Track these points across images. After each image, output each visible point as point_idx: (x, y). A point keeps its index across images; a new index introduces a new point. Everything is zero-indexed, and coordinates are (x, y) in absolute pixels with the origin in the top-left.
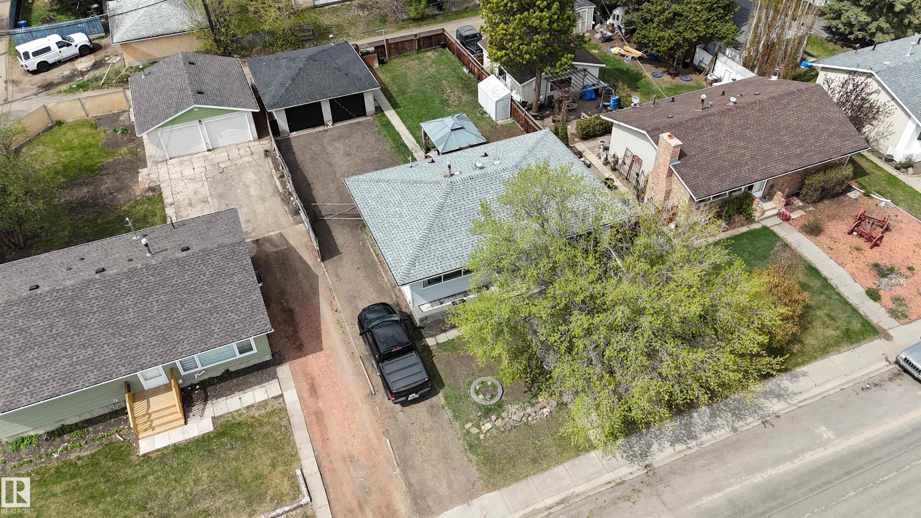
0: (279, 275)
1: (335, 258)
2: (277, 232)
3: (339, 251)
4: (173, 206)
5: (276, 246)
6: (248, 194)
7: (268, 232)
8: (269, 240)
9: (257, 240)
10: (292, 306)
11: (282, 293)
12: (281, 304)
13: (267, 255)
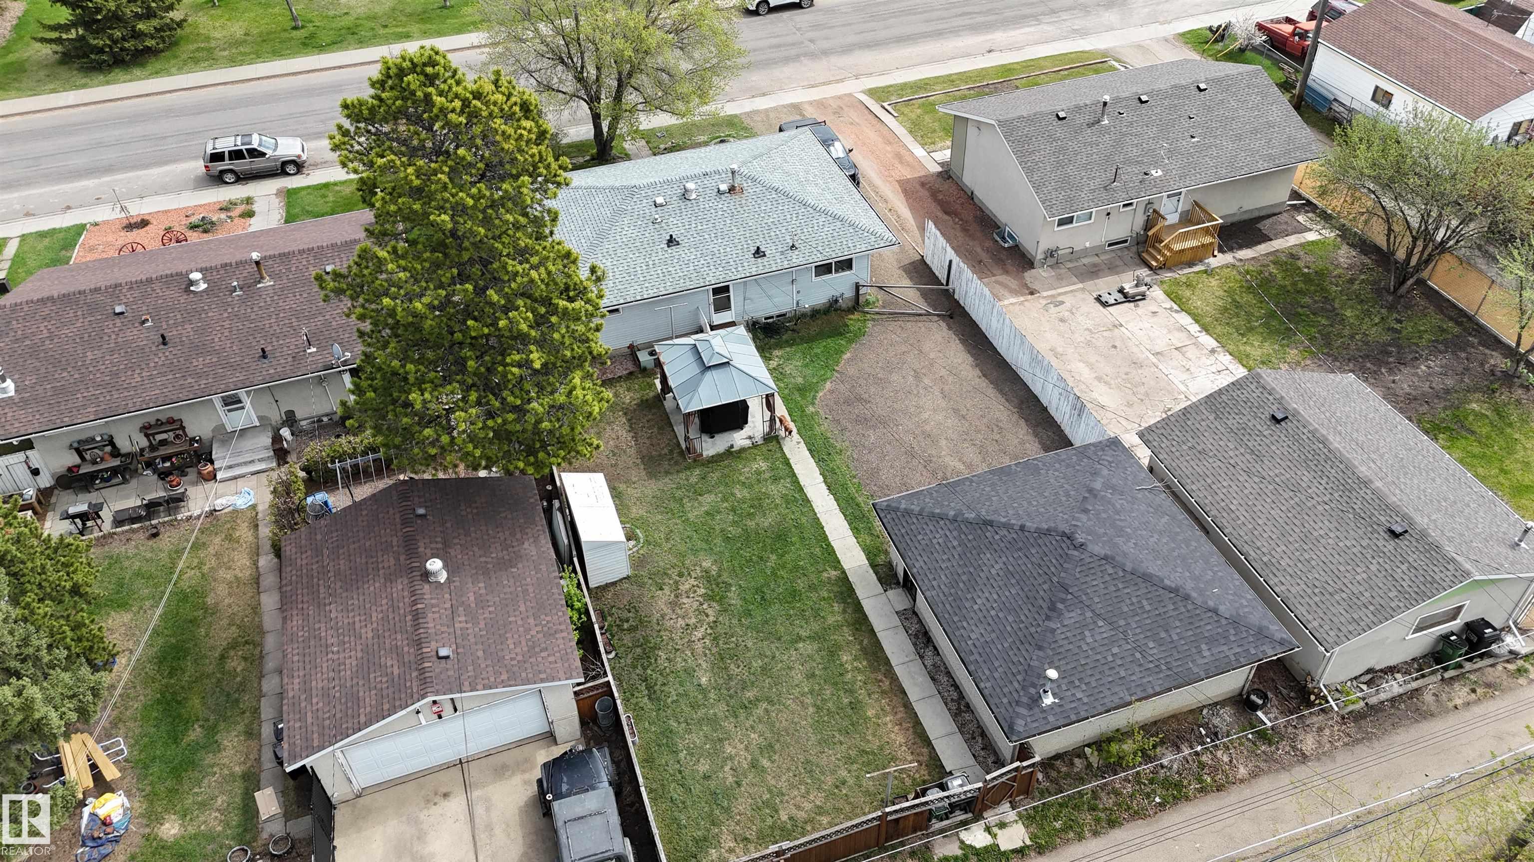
0: (979, 250)
1: (907, 262)
2: (1006, 302)
3: (905, 271)
4: (1210, 348)
5: (997, 282)
6: (1091, 367)
7: (1021, 303)
8: (1014, 292)
9: (1032, 293)
10: (946, 217)
11: (965, 230)
12: (961, 220)
13: (1007, 272)
